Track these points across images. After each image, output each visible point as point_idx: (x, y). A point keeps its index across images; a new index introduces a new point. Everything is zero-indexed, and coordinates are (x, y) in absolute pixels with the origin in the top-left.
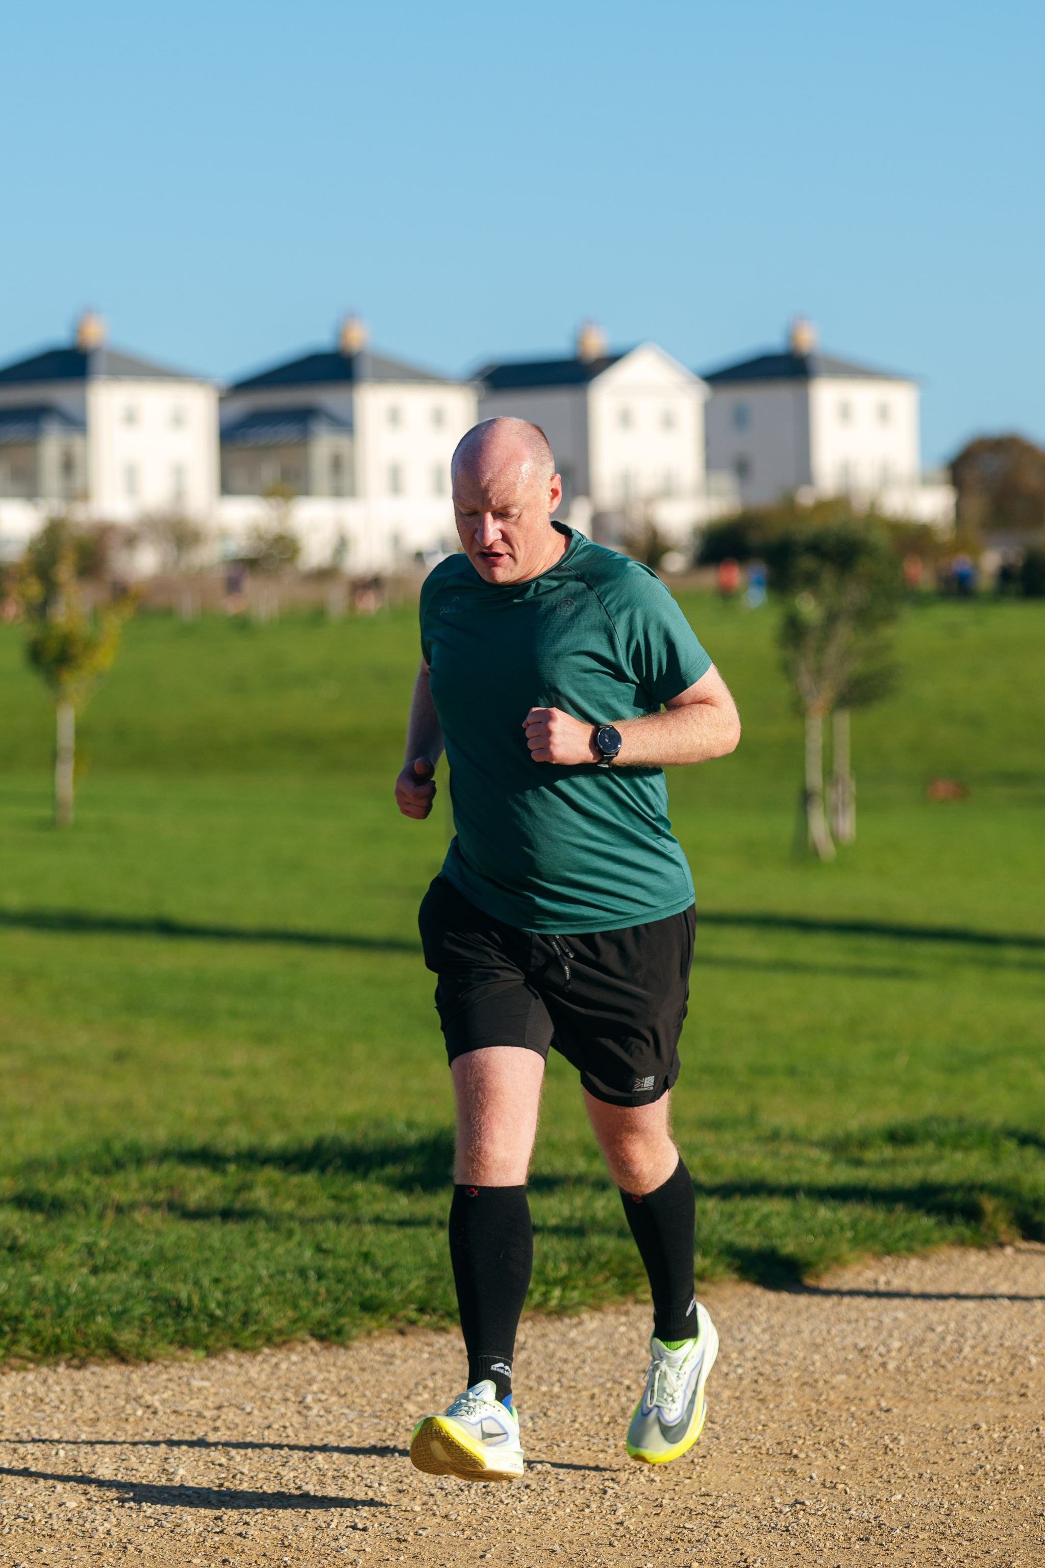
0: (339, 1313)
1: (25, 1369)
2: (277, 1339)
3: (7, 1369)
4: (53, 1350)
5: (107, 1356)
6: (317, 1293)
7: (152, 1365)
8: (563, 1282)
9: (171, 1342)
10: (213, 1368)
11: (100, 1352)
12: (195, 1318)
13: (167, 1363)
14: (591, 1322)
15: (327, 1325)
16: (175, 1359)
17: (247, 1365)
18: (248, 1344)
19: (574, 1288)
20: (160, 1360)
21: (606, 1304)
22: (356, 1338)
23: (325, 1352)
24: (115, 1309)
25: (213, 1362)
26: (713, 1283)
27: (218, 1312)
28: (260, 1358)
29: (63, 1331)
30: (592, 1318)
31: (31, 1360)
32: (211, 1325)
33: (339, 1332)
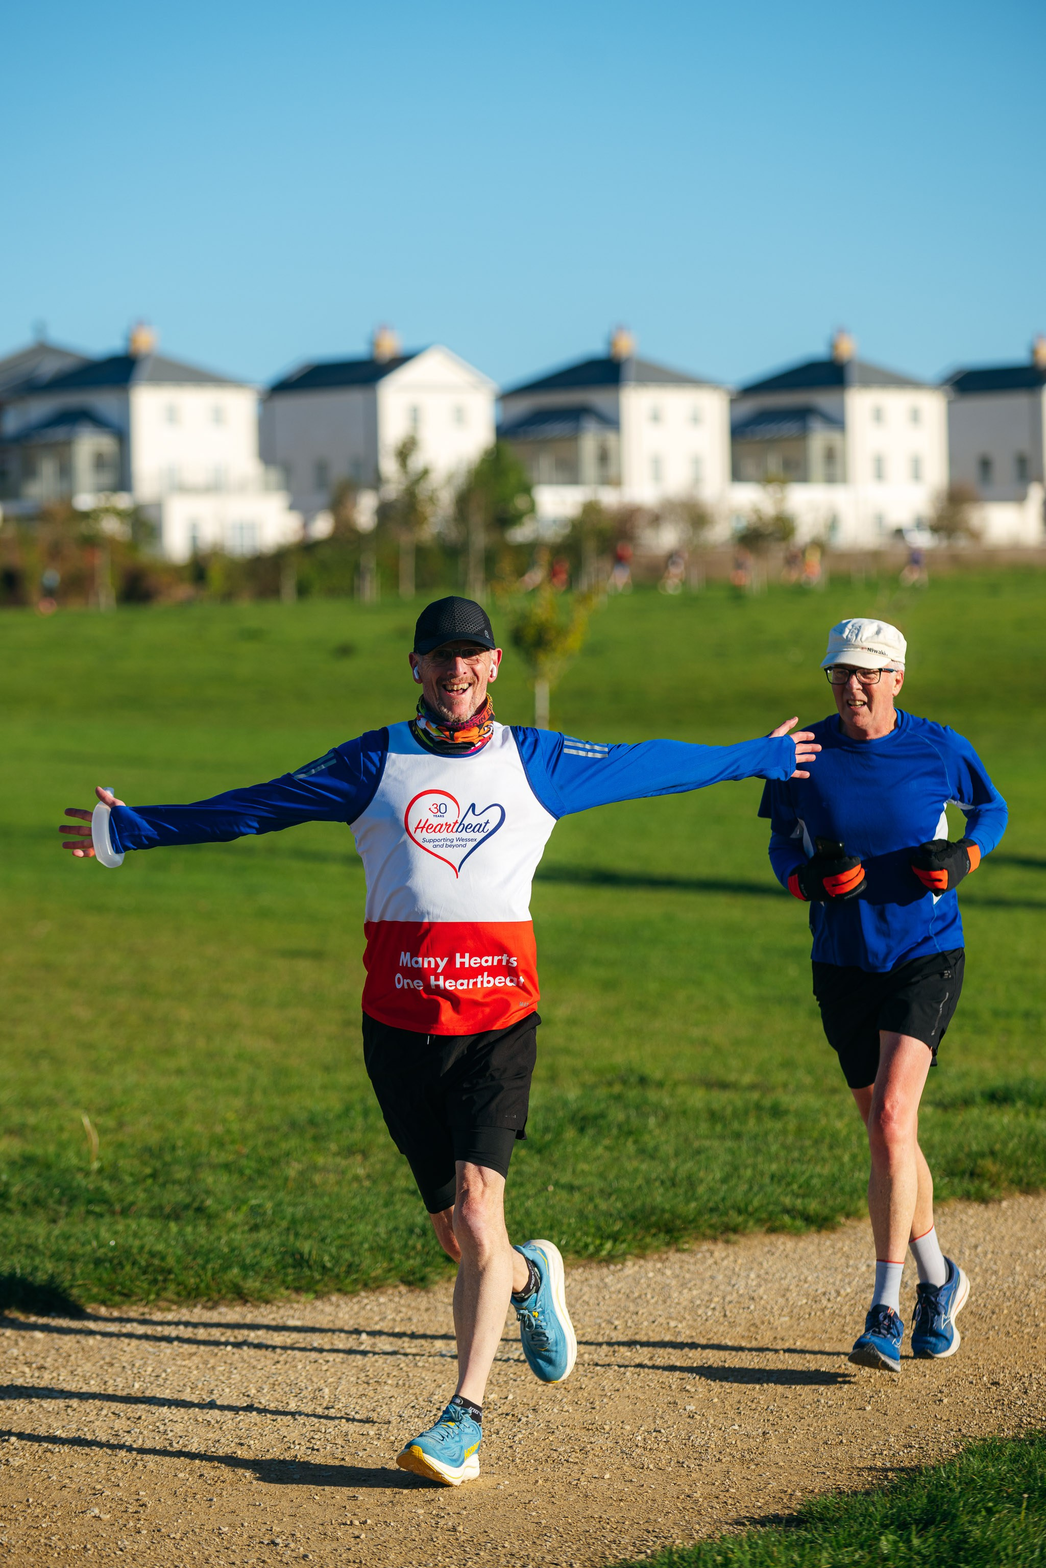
0: (425, 1264)
1: (169, 1310)
2: (373, 1286)
3: (155, 1310)
4: (193, 1294)
5: (233, 1300)
6: (414, 1248)
7: (269, 1306)
8: (615, 1237)
9: (287, 1288)
10: (315, 1308)
11: (230, 1296)
12: (310, 1267)
13: (280, 1304)
14: (631, 1268)
15: (414, 1274)
16: (288, 1300)
17: (343, 1306)
18: (350, 1289)
19: (624, 1241)
20: (276, 1302)
21: (648, 1252)
22: (436, 1283)
23: (409, 1294)
24: (248, 1261)
25: (319, 1304)
26: (744, 1235)
27: (329, 1265)
28: (355, 1300)
29: (202, 1281)
30: (634, 1265)
31: (175, 1303)
32: (323, 1274)
33: (423, 1279)
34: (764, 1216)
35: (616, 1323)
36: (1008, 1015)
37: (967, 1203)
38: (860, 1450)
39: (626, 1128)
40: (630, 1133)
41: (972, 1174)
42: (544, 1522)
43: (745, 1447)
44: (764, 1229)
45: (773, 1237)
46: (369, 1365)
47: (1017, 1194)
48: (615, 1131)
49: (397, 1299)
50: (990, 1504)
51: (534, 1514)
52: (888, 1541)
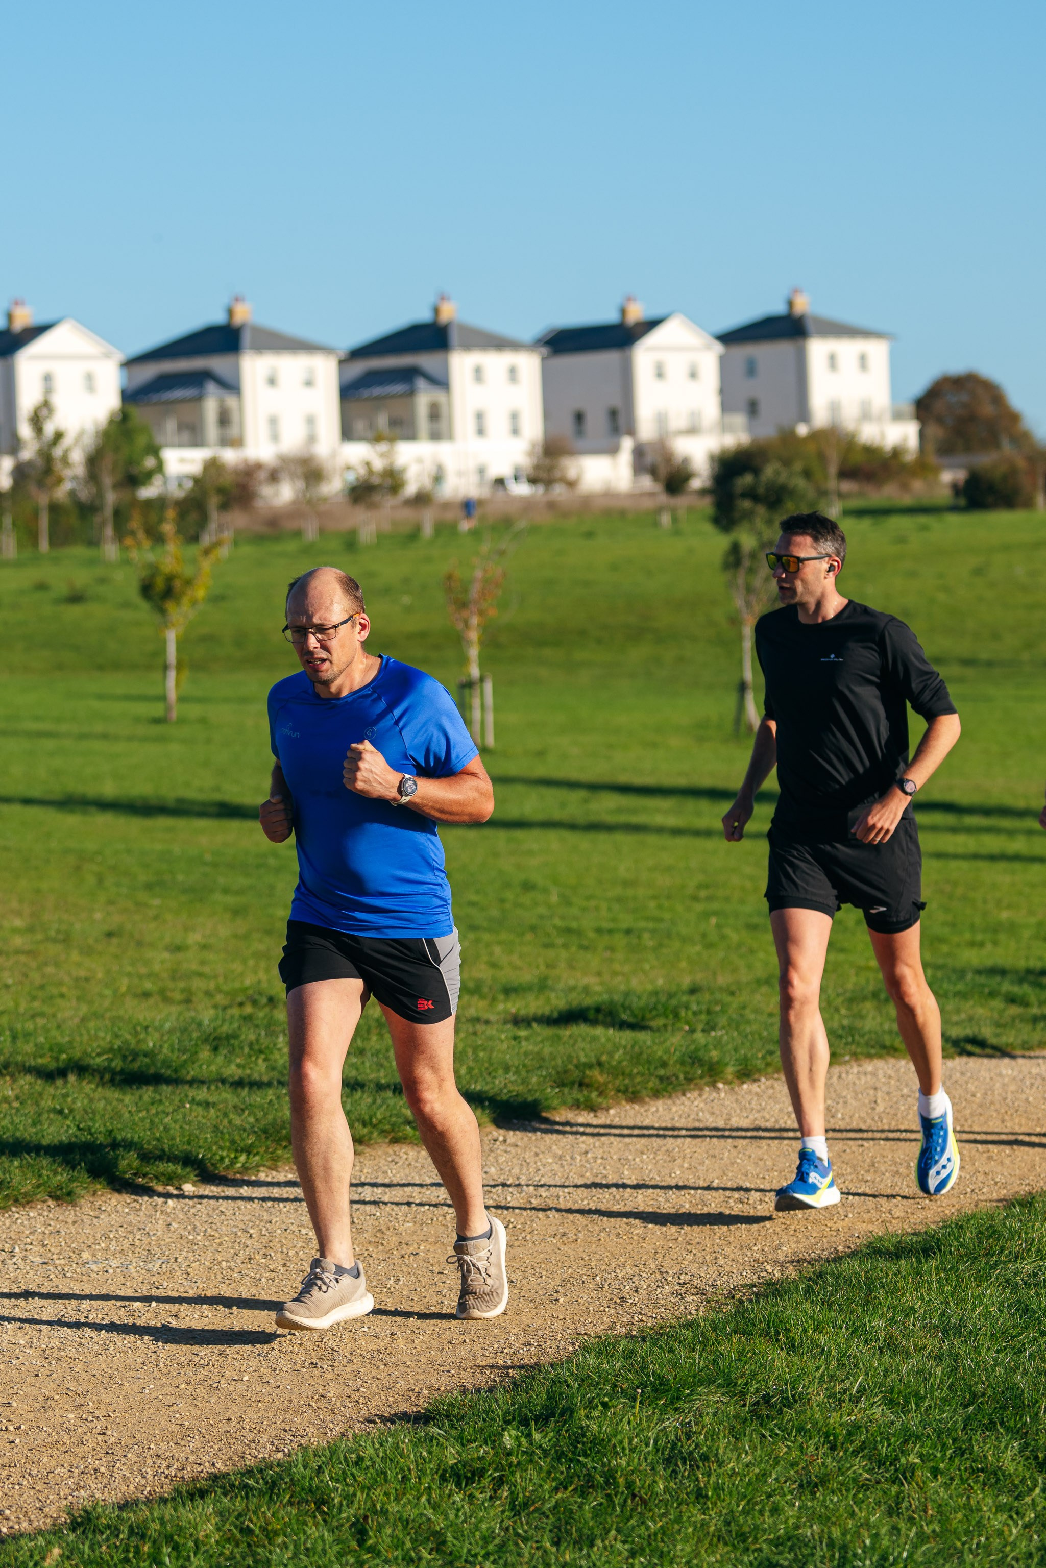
2: (23, 1201)
8: (248, 1150)
15: (61, 1189)
19: (257, 1153)
21: (279, 1164)
23: (57, 1208)
26: (368, 1146)
28: (6, 1215)
33: (69, 1194)
34: (387, 1127)
35: (252, 1231)
36: (610, 931)
37: (576, 1112)
38: (483, 1349)
39: (256, 1047)
40: (261, 1052)
41: (581, 1084)
42: (187, 1423)
43: (375, 1348)
44: (387, 1140)
45: (396, 1147)
46: (20, 1276)
47: (624, 1103)
48: (246, 1050)
49: (46, 1213)
50: (606, 1399)
51: (178, 1416)
52: (510, 1436)
